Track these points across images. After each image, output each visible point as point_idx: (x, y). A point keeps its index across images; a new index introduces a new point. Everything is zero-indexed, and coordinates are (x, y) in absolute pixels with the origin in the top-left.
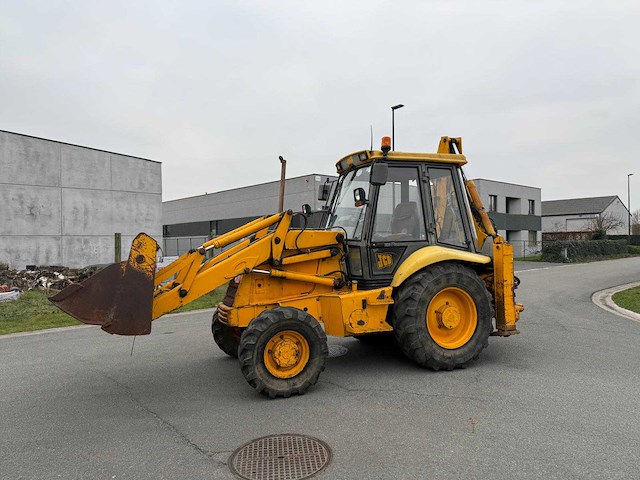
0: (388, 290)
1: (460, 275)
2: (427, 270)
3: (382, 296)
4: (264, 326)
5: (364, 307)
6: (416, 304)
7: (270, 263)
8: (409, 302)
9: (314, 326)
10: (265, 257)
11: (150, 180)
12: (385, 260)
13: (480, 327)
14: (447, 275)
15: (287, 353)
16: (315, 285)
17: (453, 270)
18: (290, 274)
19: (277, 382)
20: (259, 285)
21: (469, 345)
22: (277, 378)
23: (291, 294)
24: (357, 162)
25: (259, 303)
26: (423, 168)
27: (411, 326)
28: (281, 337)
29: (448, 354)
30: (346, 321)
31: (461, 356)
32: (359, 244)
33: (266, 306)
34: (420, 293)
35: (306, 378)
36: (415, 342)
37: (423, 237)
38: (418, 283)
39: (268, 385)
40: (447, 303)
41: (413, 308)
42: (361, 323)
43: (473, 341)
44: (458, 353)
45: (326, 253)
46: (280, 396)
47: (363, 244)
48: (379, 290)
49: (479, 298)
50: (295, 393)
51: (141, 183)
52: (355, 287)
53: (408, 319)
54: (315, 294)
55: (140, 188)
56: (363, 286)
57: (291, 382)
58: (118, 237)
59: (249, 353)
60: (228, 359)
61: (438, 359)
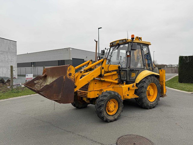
0: (135, 84)
1: (154, 79)
2: (146, 78)
3: (133, 86)
4: (106, 98)
5: (129, 90)
6: (144, 88)
7: (101, 76)
8: (142, 88)
9: (120, 97)
10: (99, 74)
11: (12, 47)
12: (133, 75)
13: (158, 95)
14: (152, 79)
15: (112, 107)
16: (111, 83)
17: (152, 77)
18: (106, 80)
19: (110, 117)
20: (96, 84)
21: (156, 100)
22: (110, 115)
23: (105, 86)
24: (120, 43)
25: (96, 90)
26: (142, 45)
27: (143, 95)
28: (110, 101)
29: (152, 104)
30: (124, 95)
31: (154, 104)
32: (126, 69)
33: (98, 91)
34: (145, 85)
35: (117, 115)
36: (144, 100)
37: (143, 67)
38: (145, 82)
39: (108, 118)
40: (150, 88)
41: (143, 90)
42: (128, 95)
43: (157, 99)
44: (154, 103)
45: (115, 72)
46: (111, 121)
47: (128, 69)
48: (132, 84)
49: (158, 86)
50: (115, 120)
51: (9, 48)
52: (125, 83)
53: (142, 93)
54: (112, 86)
55: (9, 50)
56: (127, 83)
57: (114, 116)
58: (12, 67)
59: (102, 107)
60: (76, 109)
61: (149, 105)
